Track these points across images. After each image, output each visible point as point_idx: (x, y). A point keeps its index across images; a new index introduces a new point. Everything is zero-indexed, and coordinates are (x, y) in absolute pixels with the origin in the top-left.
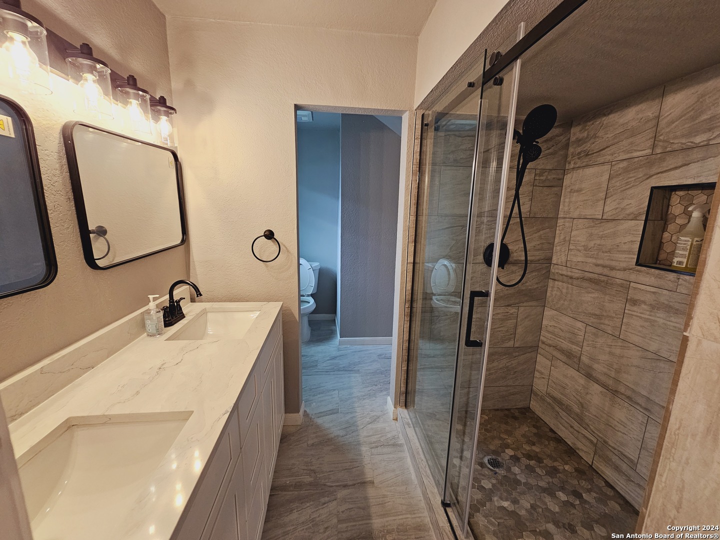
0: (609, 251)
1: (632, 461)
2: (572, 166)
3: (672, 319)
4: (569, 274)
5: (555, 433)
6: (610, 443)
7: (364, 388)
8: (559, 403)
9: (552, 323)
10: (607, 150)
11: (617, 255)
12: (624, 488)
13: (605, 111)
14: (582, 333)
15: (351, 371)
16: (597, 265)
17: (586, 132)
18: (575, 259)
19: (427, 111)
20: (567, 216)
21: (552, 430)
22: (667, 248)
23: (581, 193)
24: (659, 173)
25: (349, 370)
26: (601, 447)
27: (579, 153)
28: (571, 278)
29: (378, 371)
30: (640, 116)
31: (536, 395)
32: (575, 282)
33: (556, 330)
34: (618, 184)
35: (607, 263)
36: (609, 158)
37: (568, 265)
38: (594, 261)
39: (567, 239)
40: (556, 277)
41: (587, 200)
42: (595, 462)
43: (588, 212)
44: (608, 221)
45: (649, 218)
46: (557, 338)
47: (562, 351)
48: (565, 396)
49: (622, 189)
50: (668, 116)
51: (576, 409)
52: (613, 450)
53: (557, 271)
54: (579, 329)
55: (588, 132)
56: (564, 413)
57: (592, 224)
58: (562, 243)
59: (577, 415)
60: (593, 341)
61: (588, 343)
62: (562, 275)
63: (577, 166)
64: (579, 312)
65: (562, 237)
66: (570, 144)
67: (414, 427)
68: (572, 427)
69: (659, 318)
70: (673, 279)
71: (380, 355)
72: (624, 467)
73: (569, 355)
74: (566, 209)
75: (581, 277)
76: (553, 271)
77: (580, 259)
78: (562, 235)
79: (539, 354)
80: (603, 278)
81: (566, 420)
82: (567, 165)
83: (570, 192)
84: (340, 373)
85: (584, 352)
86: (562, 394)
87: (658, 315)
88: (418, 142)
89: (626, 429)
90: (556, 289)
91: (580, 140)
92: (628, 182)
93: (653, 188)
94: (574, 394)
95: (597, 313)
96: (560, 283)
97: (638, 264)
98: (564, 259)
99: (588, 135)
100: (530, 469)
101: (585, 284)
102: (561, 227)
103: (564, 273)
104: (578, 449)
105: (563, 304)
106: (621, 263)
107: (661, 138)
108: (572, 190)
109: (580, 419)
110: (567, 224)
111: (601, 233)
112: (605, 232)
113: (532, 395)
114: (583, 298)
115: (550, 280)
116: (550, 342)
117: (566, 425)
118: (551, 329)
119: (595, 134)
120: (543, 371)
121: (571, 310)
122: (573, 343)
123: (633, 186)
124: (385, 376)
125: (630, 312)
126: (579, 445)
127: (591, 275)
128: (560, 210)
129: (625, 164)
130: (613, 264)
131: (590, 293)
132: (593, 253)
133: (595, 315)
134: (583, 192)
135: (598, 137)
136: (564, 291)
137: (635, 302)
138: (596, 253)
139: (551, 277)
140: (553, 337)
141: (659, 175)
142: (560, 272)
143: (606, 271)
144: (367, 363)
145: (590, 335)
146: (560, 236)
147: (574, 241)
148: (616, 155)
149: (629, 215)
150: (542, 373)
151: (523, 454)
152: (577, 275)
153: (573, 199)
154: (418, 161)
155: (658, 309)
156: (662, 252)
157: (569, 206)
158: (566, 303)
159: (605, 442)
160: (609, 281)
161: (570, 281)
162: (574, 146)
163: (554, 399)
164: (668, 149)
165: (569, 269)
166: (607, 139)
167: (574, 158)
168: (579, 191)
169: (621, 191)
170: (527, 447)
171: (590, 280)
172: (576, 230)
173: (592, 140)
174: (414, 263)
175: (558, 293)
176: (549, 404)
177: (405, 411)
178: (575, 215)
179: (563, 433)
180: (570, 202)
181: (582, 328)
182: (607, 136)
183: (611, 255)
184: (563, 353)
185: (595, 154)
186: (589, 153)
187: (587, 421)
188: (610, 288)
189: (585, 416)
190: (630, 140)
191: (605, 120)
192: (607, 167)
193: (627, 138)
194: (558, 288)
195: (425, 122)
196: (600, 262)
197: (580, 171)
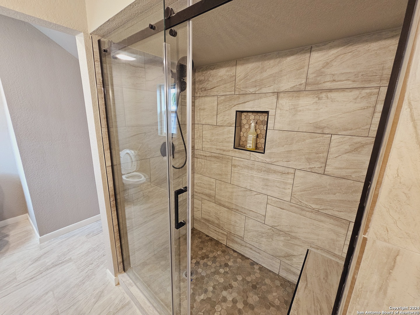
0: (222, 142)
1: (241, 237)
2: (198, 95)
3: (250, 172)
4: (205, 154)
5: (208, 236)
6: (233, 233)
7: (80, 273)
8: (208, 221)
9: (200, 181)
10: (214, 89)
11: (225, 144)
12: (240, 249)
13: (211, 67)
14: (214, 184)
15: (61, 263)
16: (217, 149)
17: (203, 77)
18: (206, 146)
19: (103, 38)
20: (200, 123)
21: (207, 236)
22: (243, 139)
23: (205, 111)
24: (238, 104)
25: (60, 264)
26: (230, 236)
27: (201, 89)
28: (206, 156)
29: (90, 250)
30: (228, 74)
31: (196, 220)
32: (208, 158)
33: (202, 185)
34: (221, 108)
35: (222, 148)
36: (216, 93)
37: (203, 150)
38: (215, 147)
39: (201, 135)
40: (198, 157)
41: (208, 115)
42: (228, 244)
43: (209, 121)
44: (219, 126)
45: (237, 126)
46: (202, 189)
47: (206, 195)
48: (211, 217)
49: (224, 110)
50: (239, 76)
51: (216, 222)
52: (234, 235)
53: (198, 153)
54: (213, 183)
55: (204, 77)
56: (211, 225)
57: (213, 128)
58: (199, 138)
59: (217, 224)
60: (220, 187)
61: (217, 188)
62: (201, 155)
63: (201, 95)
64: (212, 174)
65: (198, 135)
66: (196, 82)
67: (135, 284)
68: (215, 231)
69: (245, 172)
70: (248, 154)
71: (88, 235)
72: (239, 241)
73: (209, 196)
74: (198, 119)
75: (211, 156)
76: (196, 153)
77: (209, 146)
78: (198, 133)
79: (195, 199)
80: (221, 156)
81: (213, 228)
82: (196, 94)
83: (199, 110)
84: (50, 271)
85: (216, 193)
86: (209, 216)
87: (245, 171)
88: (98, 64)
89: (238, 224)
90: (199, 163)
91: (201, 81)
92: (226, 107)
93: (237, 111)
94: (215, 215)
95: (220, 173)
96: (201, 160)
97: (234, 148)
98: (201, 146)
99: (204, 79)
100: (206, 265)
101: (213, 159)
102: (197, 129)
103: (202, 154)
104: (220, 240)
105: (203, 171)
106: (227, 148)
107: (237, 87)
108: (200, 108)
109: (218, 226)
110: (200, 128)
111: (217, 133)
112: (219, 132)
113: (194, 220)
114: (212, 167)
115: (195, 158)
116: (199, 191)
117: (213, 231)
118: (199, 184)
119: (208, 79)
120: (198, 207)
121: (208, 173)
122: (210, 190)
123: (228, 109)
124: (98, 251)
125: (234, 171)
126: (220, 238)
127: (215, 155)
128: (195, 119)
129: (223, 98)
130: (224, 148)
131: (215, 163)
132: (214, 143)
133: (219, 174)
134: (206, 110)
135: (209, 81)
136: (203, 163)
137: (235, 166)
138: (216, 143)
139: (195, 157)
140: (201, 188)
141: (238, 105)
142: (200, 153)
143: (222, 152)
144: (77, 247)
145: (218, 184)
146: (197, 134)
147: (205, 137)
148: (219, 92)
149: (228, 124)
150: (198, 208)
151: (200, 258)
152: (208, 155)
153: (202, 114)
154: (101, 81)
155: (244, 168)
156: (241, 141)
157: (200, 117)
158: (205, 170)
159: (230, 233)
160: (224, 157)
161: (205, 158)
162: (198, 84)
163: (205, 219)
164: (241, 93)
165: (204, 152)
166: (214, 83)
167: (199, 91)
168: (204, 109)
169: (224, 112)
170: (200, 253)
171: (215, 157)
172: (205, 131)
173: (207, 82)
174: (112, 166)
175: (200, 165)
176: (203, 223)
177: (125, 274)
178: (204, 122)
179: (213, 235)
180: (200, 115)
181: (214, 181)
182: (214, 81)
183: (222, 144)
184: (207, 196)
185: (209, 90)
186: (206, 89)
187: (222, 226)
188: (224, 160)
189: (221, 223)
190: (225, 85)
191: (213, 72)
192: (216, 98)
193: (223, 84)
194: (200, 162)
195: (103, 48)
196: (218, 147)
197: (203, 98)
